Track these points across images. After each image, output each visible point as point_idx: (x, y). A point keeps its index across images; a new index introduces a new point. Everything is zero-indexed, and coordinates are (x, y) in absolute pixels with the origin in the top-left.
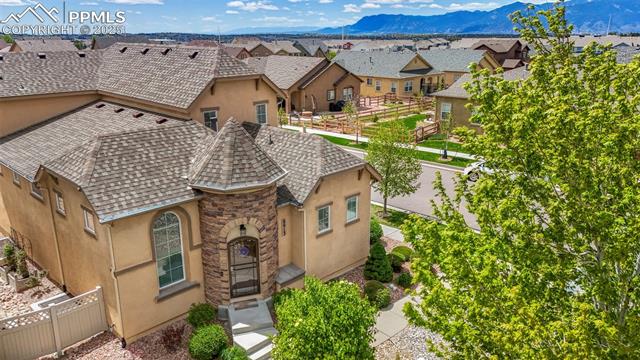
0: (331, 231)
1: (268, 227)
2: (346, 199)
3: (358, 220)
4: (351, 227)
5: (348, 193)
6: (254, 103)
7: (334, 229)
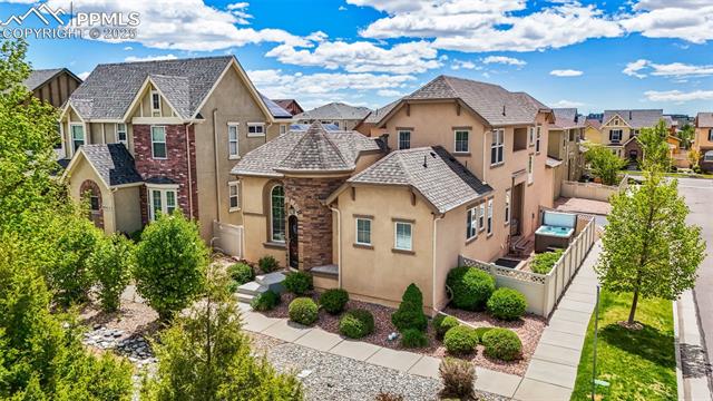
0: (373, 248)
1: (305, 213)
2: (394, 220)
3: (412, 253)
4: (402, 256)
5: (398, 215)
6: (454, 129)
7: (376, 247)
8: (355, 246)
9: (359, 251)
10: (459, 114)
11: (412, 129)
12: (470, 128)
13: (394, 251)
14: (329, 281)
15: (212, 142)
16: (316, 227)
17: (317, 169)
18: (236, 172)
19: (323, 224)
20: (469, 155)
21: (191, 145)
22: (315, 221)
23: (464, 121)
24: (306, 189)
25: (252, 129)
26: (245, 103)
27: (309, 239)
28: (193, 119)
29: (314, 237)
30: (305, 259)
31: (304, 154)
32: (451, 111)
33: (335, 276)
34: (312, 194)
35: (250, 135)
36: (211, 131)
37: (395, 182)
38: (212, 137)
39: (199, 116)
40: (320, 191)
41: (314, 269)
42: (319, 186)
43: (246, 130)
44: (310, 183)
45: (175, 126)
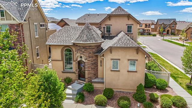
0: (119, 71)
1: (88, 59)
2: (129, 60)
3: (136, 72)
4: (132, 73)
5: (130, 58)
6: (127, 25)
7: (121, 71)
8: (111, 71)
9: (113, 73)
10: (128, 20)
11: (111, 25)
12: (133, 25)
13: (128, 71)
14: (99, 85)
15: (29, 31)
16: (93, 64)
17: (94, 42)
18: (48, 44)
19: (95, 63)
20: (132, 34)
21: (22, 33)
22: (92, 62)
23: (130, 22)
24: (89, 50)
25: (41, 25)
26: (39, 15)
27: (90, 69)
28: (23, 22)
29: (92, 68)
30: (88, 77)
31: (87, 36)
32: (126, 19)
33: (103, 83)
34: (91, 52)
35: (41, 28)
36: (28, 26)
37: (131, 46)
38: (29, 29)
39: (25, 21)
40: (94, 50)
41: (93, 81)
42: (94, 49)
43: (39, 26)
44: (90, 48)
45: (14, 24)
